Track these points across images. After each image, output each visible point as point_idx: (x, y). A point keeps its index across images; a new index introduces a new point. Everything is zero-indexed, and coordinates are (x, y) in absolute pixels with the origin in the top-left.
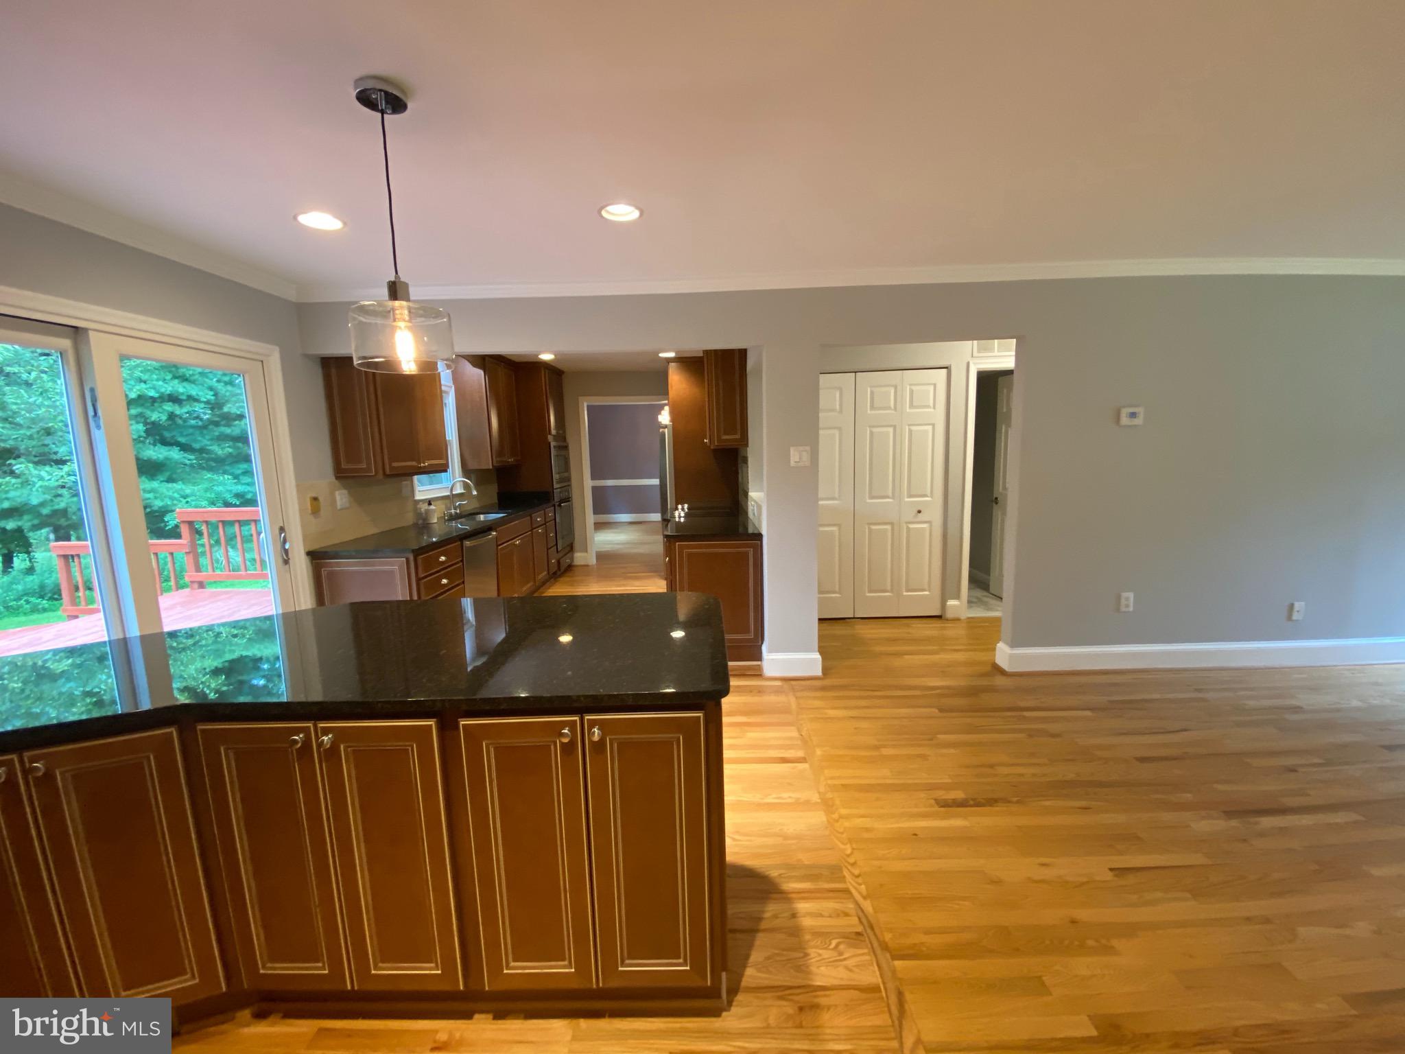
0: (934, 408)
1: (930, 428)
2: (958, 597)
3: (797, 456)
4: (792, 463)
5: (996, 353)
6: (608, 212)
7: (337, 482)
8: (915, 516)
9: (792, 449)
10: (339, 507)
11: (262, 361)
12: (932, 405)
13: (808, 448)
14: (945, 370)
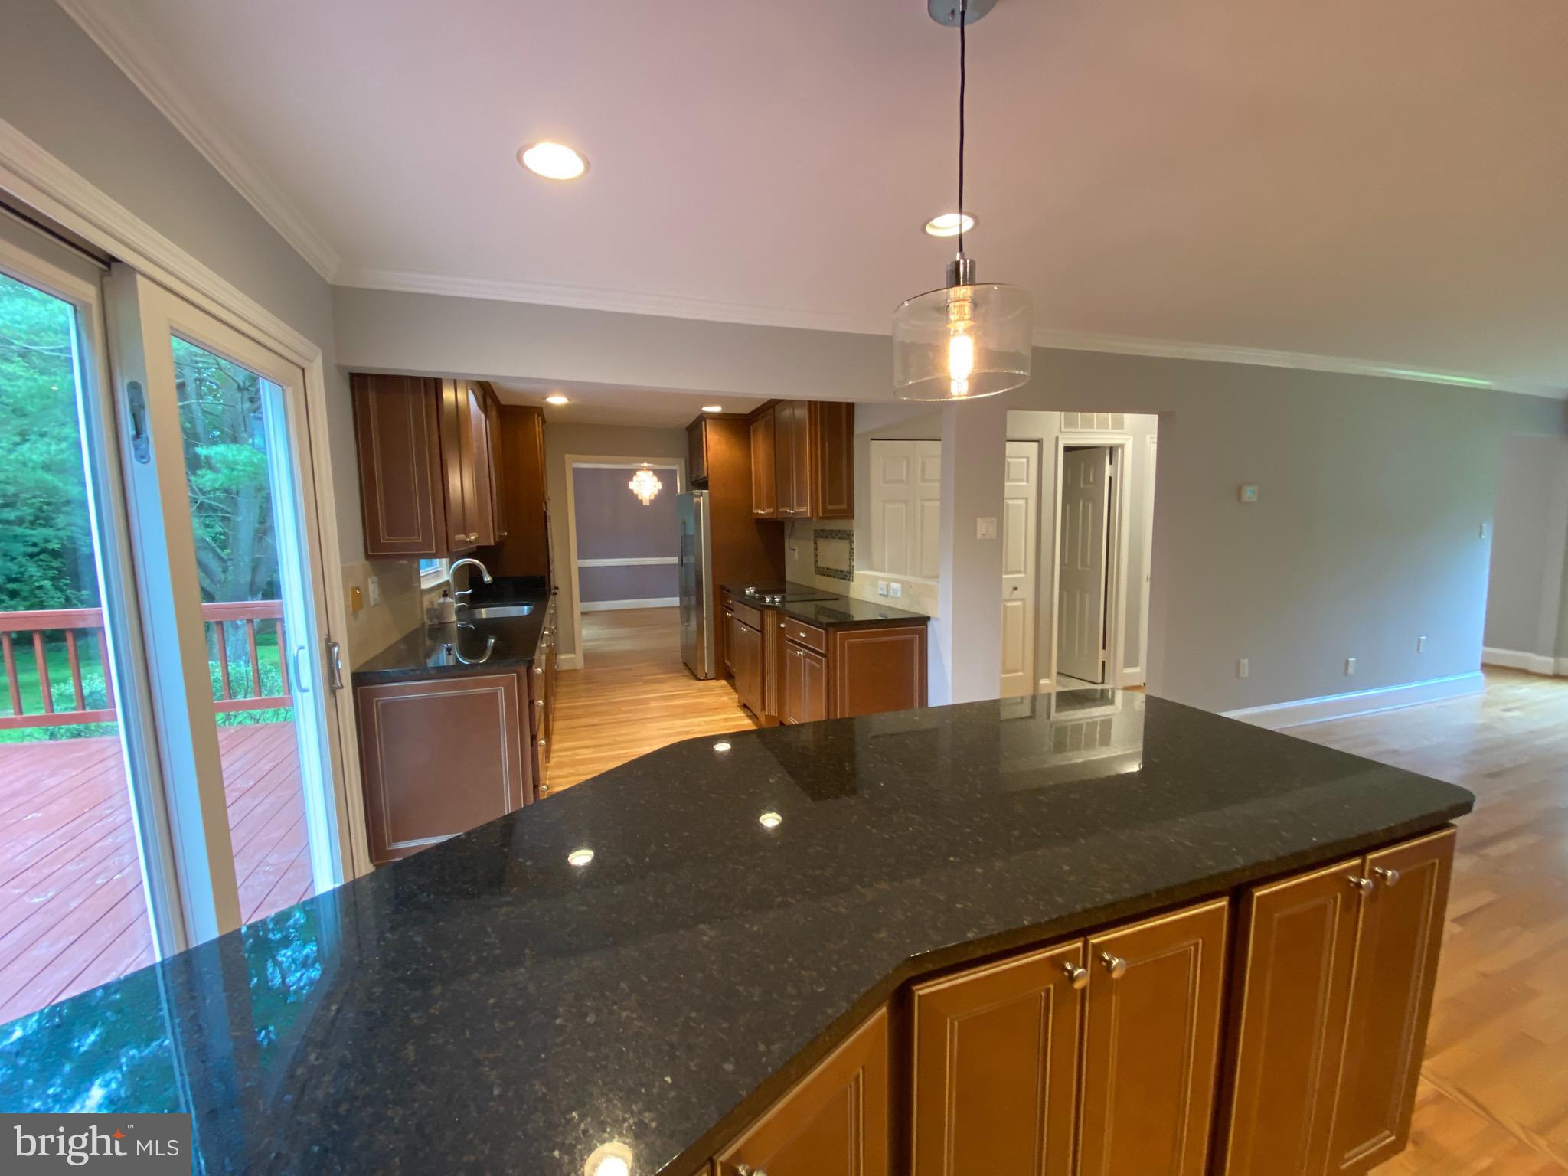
0: (1027, 481)
1: (1022, 502)
2: (1048, 676)
3: (984, 527)
4: (979, 536)
5: (1079, 430)
6: (934, 227)
7: (368, 563)
8: (1011, 594)
9: (979, 521)
10: (372, 603)
11: (303, 370)
12: (1025, 478)
13: (995, 519)
14: (1036, 444)
